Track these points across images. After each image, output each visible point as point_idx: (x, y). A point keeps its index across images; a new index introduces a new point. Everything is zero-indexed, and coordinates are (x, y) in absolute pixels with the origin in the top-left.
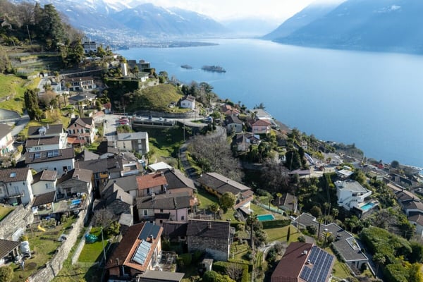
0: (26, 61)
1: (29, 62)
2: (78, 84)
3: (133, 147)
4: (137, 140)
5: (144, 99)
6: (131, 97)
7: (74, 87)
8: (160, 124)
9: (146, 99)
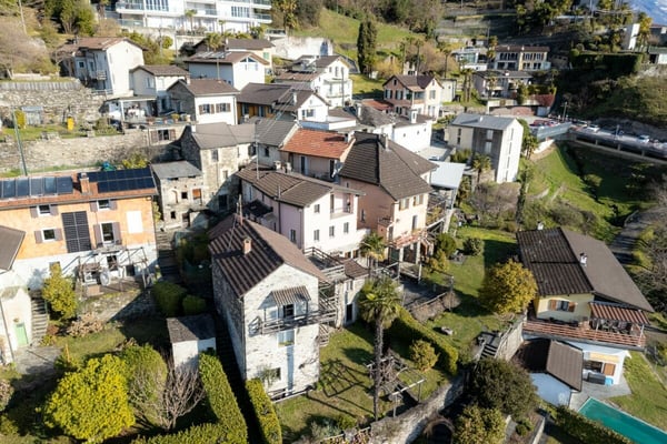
0: (463, 21)
1: (468, 23)
2: (515, 57)
3: (474, 145)
4: (486, 130)
5: (635, 96)
6: (605, 89)
7: (507, 62)
8: (639, 152)
9: (638, 96)
